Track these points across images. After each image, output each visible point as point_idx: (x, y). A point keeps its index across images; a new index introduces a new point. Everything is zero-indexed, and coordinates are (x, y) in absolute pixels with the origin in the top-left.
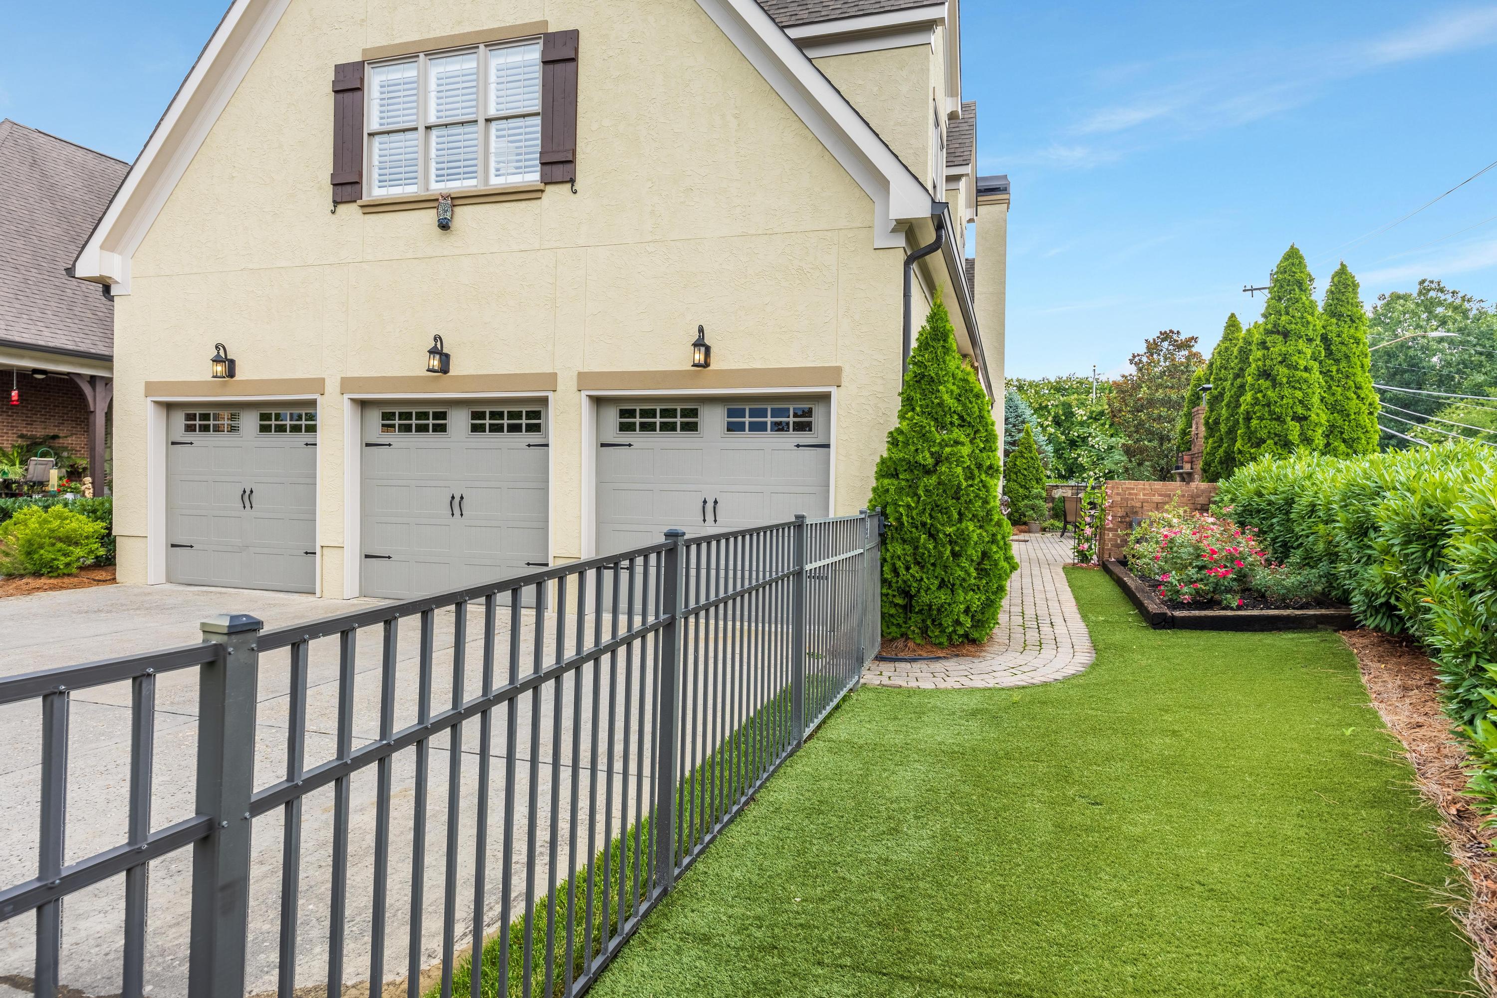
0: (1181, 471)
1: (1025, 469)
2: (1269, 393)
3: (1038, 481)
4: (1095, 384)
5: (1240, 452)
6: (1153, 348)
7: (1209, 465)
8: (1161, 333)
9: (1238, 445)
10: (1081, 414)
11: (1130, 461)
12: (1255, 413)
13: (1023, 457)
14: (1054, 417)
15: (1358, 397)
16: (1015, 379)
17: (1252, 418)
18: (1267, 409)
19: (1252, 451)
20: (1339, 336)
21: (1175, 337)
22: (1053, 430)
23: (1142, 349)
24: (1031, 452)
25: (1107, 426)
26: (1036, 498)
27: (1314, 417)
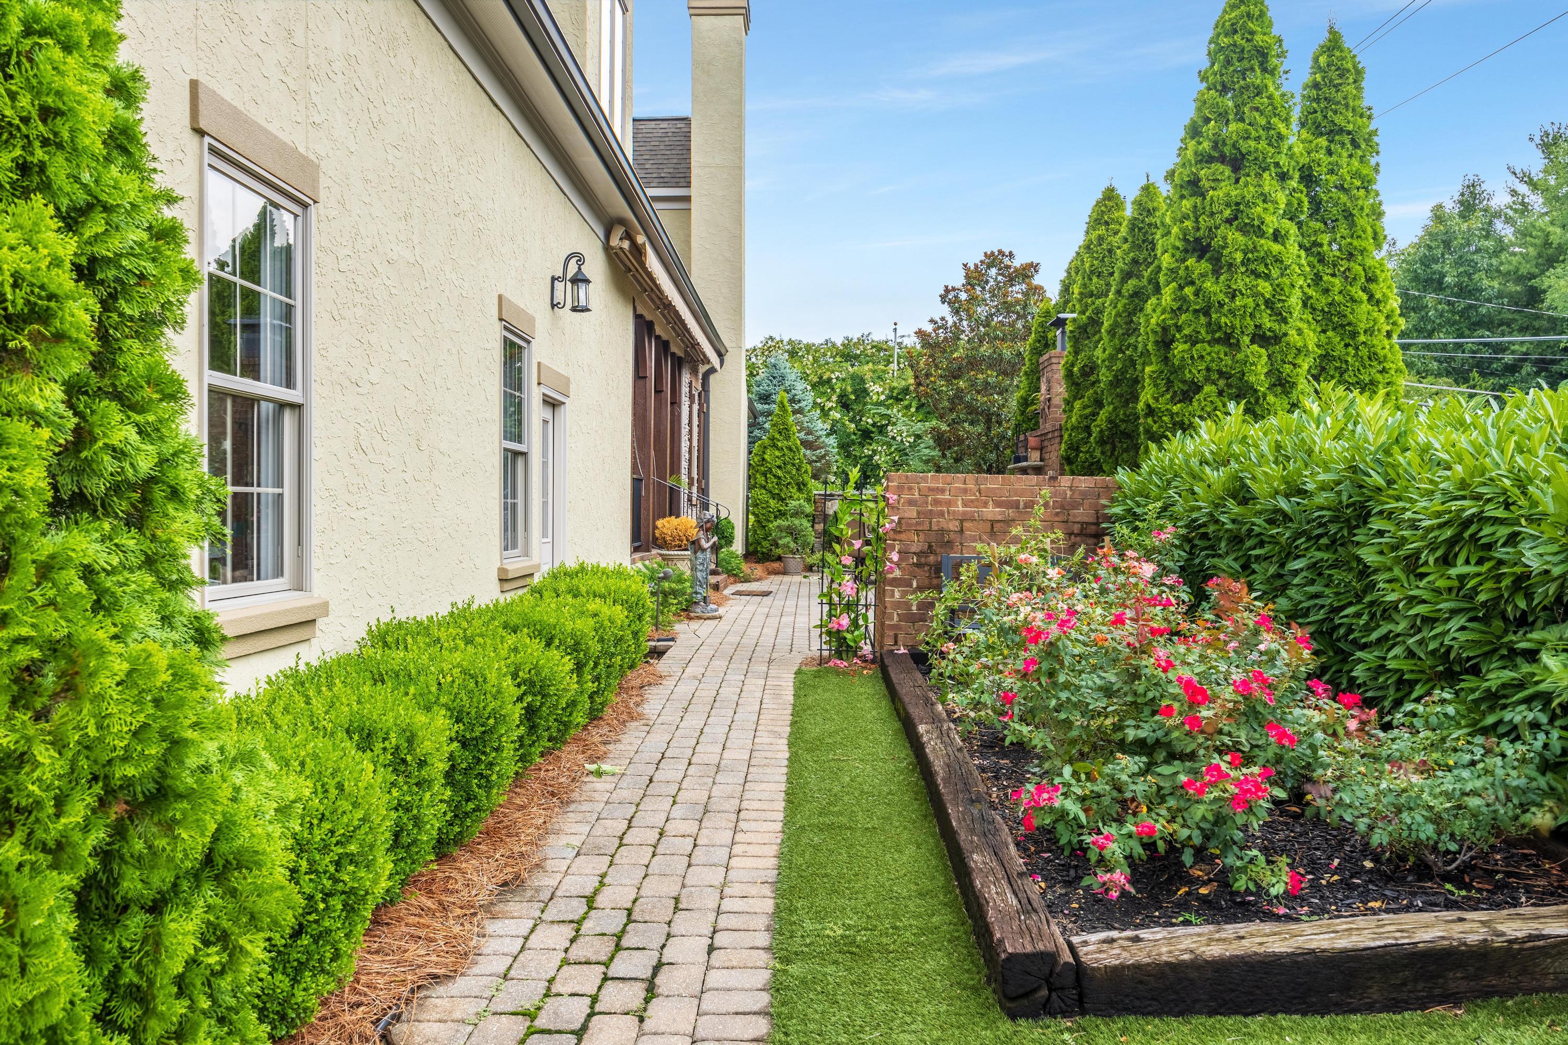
0: (1025, 464)
1: (779, 467)
2: (1208, 284)
3: (801, 486)
4: (897, 350)
5: (1150, 412)
6: (974, 277)
7: (1077, 450)
8: (986, 254)
9: (1146, 396)
10: (876, 390)
11: (944, 456)
12: (1179, 329)
13: (775, 446)
14: (841, 396)
15: (1371, 297)
16: (786, 340)
17: (1172, 341)
18: (1203, 319)
19: (1175, 409)
20: (1331, 172)
21: (1006, 261)
22: (838, 416)
23: (958, 280)
24: (788, 438)
25: (913, 410)
26: (796, 514)
27: (1293, 337)
